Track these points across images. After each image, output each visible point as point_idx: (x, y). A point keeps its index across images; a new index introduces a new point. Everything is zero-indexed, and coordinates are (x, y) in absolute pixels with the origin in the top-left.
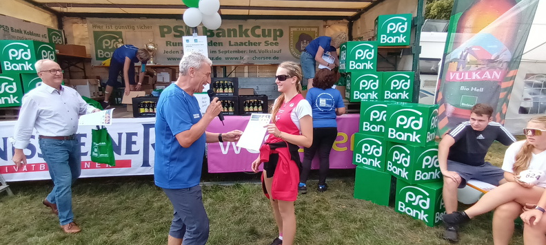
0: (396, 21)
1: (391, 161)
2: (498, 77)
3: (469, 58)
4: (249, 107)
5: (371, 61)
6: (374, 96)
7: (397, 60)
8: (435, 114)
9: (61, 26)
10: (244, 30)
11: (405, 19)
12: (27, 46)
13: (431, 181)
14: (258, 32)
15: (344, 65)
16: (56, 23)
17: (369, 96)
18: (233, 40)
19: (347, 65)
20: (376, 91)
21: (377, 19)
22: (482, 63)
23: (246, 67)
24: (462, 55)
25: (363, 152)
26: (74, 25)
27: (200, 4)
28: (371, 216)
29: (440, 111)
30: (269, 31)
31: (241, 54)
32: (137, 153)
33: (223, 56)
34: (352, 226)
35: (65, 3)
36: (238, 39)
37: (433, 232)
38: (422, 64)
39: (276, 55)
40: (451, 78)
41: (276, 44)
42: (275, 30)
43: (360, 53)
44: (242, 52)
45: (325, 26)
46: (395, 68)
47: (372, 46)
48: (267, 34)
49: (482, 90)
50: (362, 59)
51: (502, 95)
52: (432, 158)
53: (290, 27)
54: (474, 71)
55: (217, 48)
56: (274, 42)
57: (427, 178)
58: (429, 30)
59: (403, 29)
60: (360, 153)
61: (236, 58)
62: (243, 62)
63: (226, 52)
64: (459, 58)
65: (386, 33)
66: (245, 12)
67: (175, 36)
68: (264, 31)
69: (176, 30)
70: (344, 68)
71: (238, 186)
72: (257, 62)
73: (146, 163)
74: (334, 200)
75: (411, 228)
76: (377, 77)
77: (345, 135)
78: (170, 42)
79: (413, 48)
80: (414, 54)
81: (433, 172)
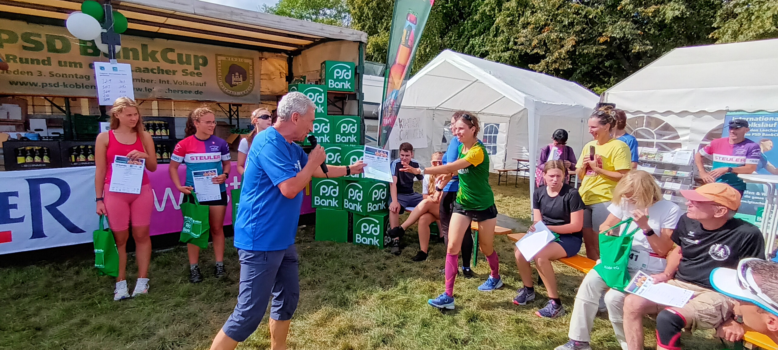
1: (347, 198)
5: (322, 105)
6: (326, 139)
7: (344, 105)
10: (149, 51)
11: (349, 67)
14: (172, 56)
20: (328, 134)
23: (155, 103)
25: (321, 194)
30: (188, 56)
36: (142, 64)
38: (365, 108)
39: (200, 89)
41: (199, 74)
43: (310, 97)
45: (261, 59)
46: (342, 112)
47: (322, 91)
48: (184, 60)
52: (379, 192)
53: (217, 55)
57: (376, 209)
60: (319, 195)
65: (332, 78)
67: (25, 48)
68: (180, 56)
69: (26, 39)
73: (38, 234)
76: (328, 121)
78: (15, 57)
79: (358, 94)
80: (358, 100)
81: (380, 204)
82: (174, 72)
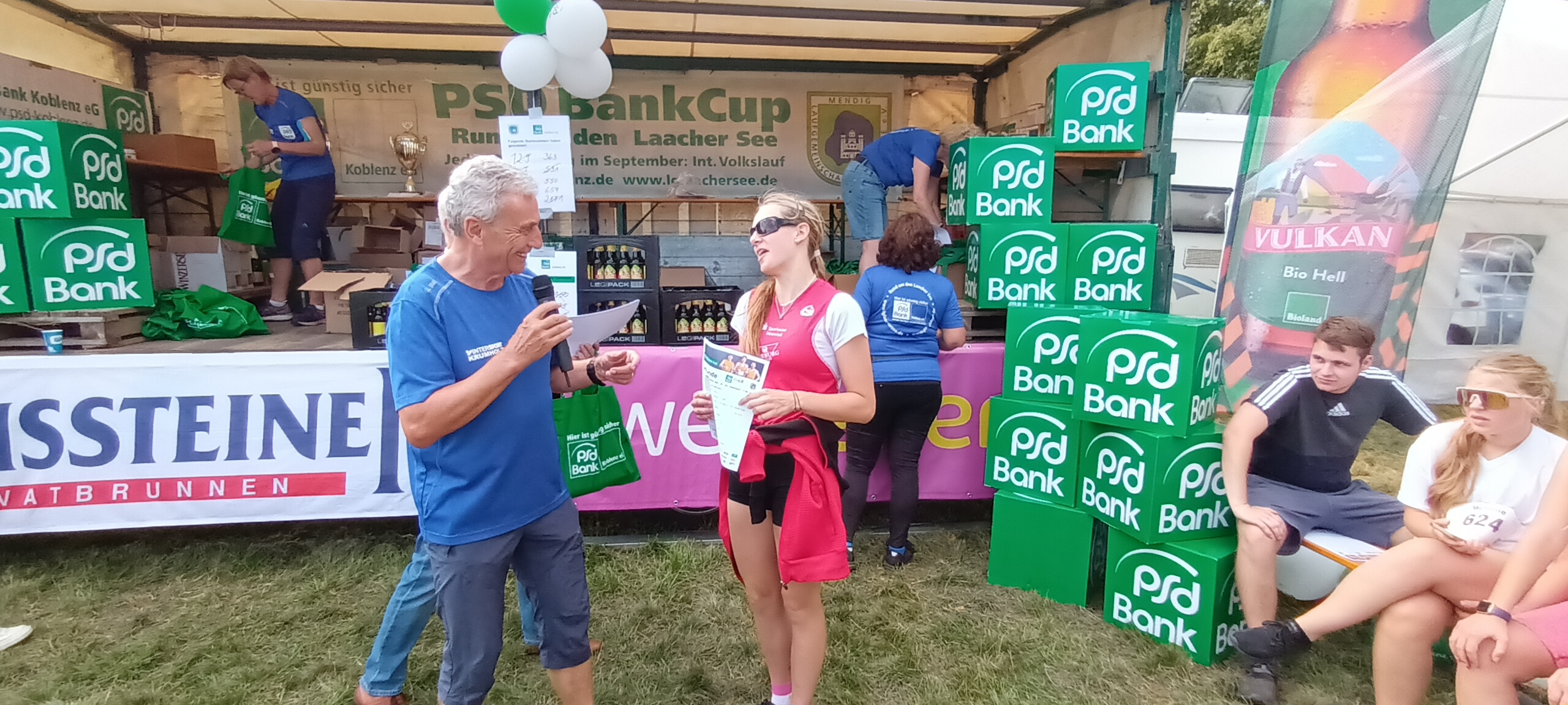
0: (1106, 83)
1: (1093, 476)
2: (1385, 242)
3: (1307, 188)
4: (690, 319)
5: (1037, 193)
6: (1044, 291)
7: (1109, 192)
8: (1215, 345)
9: (142, 80)
10: (677, 99)
11: (1131, 78)
12: (39, 138)
13: (1204, 534)
14: (719, 105)
15: (961, 202)
16: (129, 71)
17: (1031, 292)
18: (647, 127)
19: (969, 206)
20: (1050, 278)
21: (1054, 75)
22: (1342, 204)
23: (685, 207)
24: (1287, 180)
25: (1014, 453)
26: (184, 79)
27: (552, 22)
28: (1035, 634)
29: (1229, 336)
30: (751, 102)
31: (669, 170)
32: (362, 451)
33: (615, 172)
34: (983, 665)
35: (156, 15)
36: (662, 126)
37: (1209, 680)
38: (1178, 203)
39: (771, 172)
40: (1260, 243)
41: (771, 141)
42: (767, 102)
43: (1004, 170)
44: (672, 162)
45: (908, 93)
46: (1103, 215)
47: (1039, 152)
48: (743, 112)
49: (1341, 277)
50: (1011, 186)
51: (1397, 291)
52: (1206, 469)
53: (810, 94)
54: (1319, 226)
55: (600, 151)
56: (765, 135)
57: (1191, 526)
58: (1201, 107)
59: (1124, 104)
60: (1007, 454)
61: (656, 181)
62: (675, 191)
63: (625, 162)
64: (1279, 187)
65: (1076, 115)
66: (681, 49)
67: (479, 114)
68: (734, 103)
69: (481, 98)
70: (961, 212)
71: (658, 550)
72: (714, 193)
73: (388, 484)
74: (932, 590)
75: (1149, 670)
76: (1052, 238)
77: (963, 404)
78: (465, 132)
79: (1155, 158)
80: (1156, 176)
81: (1208, 511)
82: (722, 139)
